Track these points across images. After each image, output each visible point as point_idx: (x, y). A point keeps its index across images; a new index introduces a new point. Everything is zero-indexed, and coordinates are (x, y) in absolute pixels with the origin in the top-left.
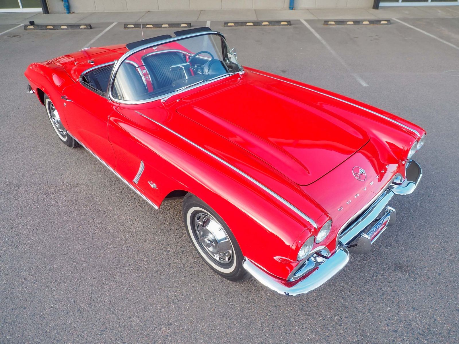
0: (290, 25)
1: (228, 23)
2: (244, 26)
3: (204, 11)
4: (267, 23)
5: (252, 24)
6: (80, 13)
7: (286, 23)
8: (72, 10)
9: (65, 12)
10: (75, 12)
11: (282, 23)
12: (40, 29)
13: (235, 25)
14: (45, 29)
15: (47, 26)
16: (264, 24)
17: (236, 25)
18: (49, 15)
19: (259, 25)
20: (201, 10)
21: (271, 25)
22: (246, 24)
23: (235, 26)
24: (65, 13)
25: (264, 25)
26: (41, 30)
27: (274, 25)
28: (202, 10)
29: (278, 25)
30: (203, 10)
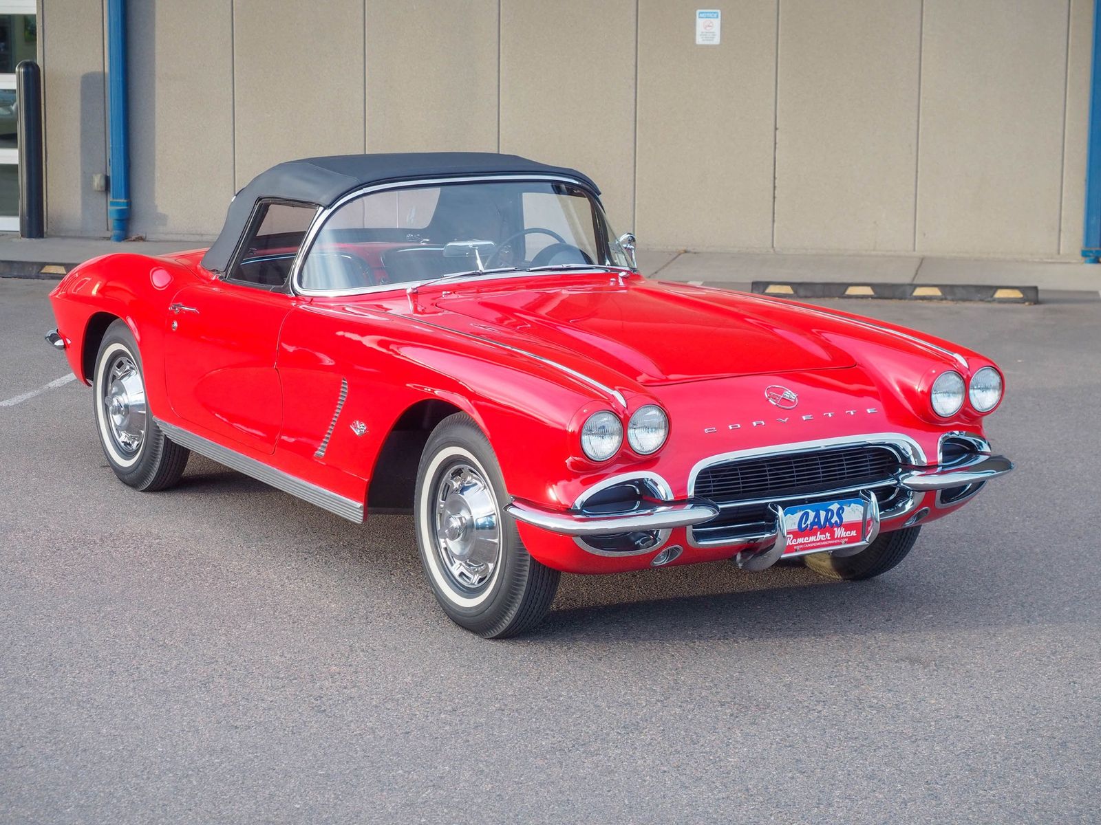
0: (1037, 302)
1: (768, 284)
2: (834, 297)
3: (695, 253)
4: (936, 292)
5: (868, 291)
6: (167, 241)
7: (1017, 294)
8: (138, 229)
9: (108, 234)
10: (149, 237)
11: (1000, 294)
12: (15, 274)
13: (795, 292)
14: (34, 272)
15: (43, 265)
16: (919, 292)
17: (802, 292)
18: (42, 240)
19: (901, 299)
20: (682, 248)
21: (953, 300)
22: (846, 290)
23: (796, 294)
24: (109, 239)
25: (923, 298)
26: (20, 277)
27: (964, 300)
28: (686, 252)
29: (982, 300)
30: (690, 249)
